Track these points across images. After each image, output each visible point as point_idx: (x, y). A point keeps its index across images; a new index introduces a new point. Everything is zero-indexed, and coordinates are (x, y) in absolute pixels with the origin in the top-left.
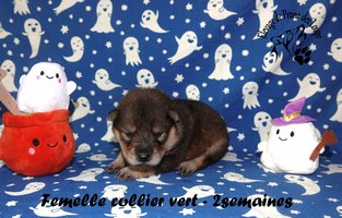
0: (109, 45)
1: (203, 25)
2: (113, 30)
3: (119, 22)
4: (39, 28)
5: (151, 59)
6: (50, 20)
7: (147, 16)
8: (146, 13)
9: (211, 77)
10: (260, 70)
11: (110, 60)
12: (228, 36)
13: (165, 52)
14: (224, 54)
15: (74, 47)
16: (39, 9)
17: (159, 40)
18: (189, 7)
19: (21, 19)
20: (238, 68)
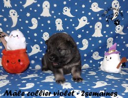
0: (49, 22)
1: (90, 14)
2: (50, 16)
3: (53, 12)
4: (16, 14)
5: (68, 28)
6: (21, 10)
7: (65, 10)
8: (65, 8)
9: (93, 36)
10: (114, 33)
11: (50, 28)
12: (100, 19)
13: (73, 25)
14: (98, 26)
15: (33, 23)
16: (16, 5)
17: (71, 20)
18: (83, 6)
19: (8, 10)
20: (105, 32)
